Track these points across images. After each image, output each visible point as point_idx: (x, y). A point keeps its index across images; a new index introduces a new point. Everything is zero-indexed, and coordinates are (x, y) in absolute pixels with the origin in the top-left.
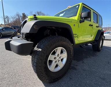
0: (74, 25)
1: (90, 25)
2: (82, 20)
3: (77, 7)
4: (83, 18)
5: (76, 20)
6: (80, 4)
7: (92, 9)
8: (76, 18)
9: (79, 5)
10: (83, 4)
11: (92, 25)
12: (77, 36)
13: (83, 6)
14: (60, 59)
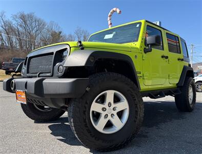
0: (136, 56)
1: (163, 57)
2: (148, 48)
3: (138, 26)
4: (149, 46)
5: (137, 48)
6: (143, 21)
7: (163, 29)
8: (137, 44)
9: (140, 23)
10: (147, 21)
11: (167, 57)
12: (141, 75)
13: (148, 26)
14: (115, 113)
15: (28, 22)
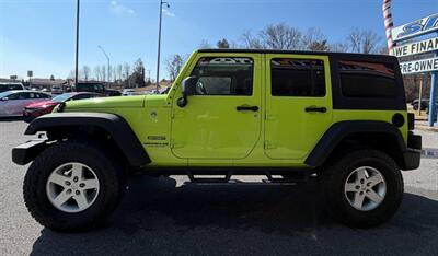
0: (153, 114)
1: (239, 109)
5: (163, 100)
11: (256, 109)
12: (167, 141)
15: (278, 36)
